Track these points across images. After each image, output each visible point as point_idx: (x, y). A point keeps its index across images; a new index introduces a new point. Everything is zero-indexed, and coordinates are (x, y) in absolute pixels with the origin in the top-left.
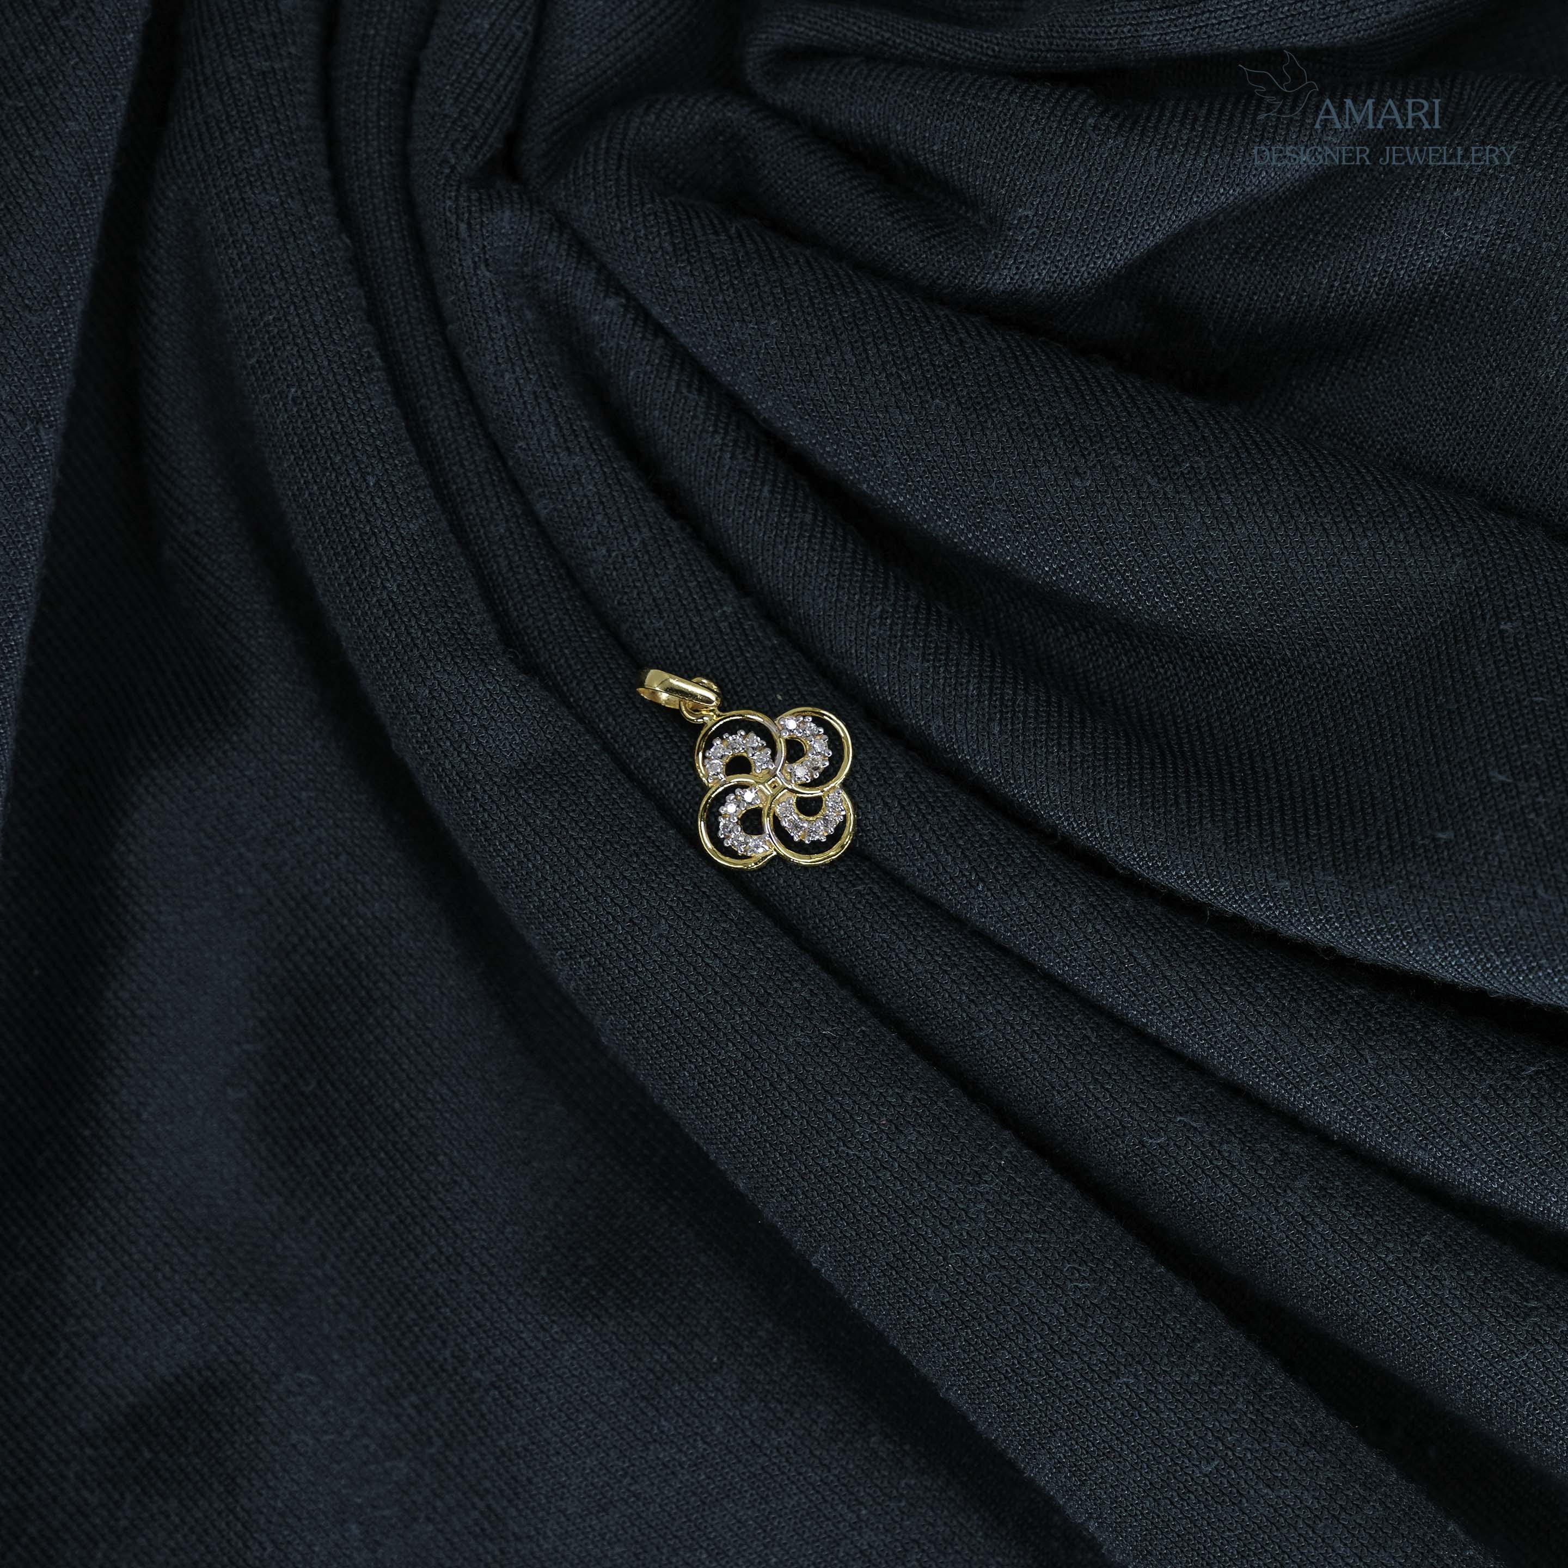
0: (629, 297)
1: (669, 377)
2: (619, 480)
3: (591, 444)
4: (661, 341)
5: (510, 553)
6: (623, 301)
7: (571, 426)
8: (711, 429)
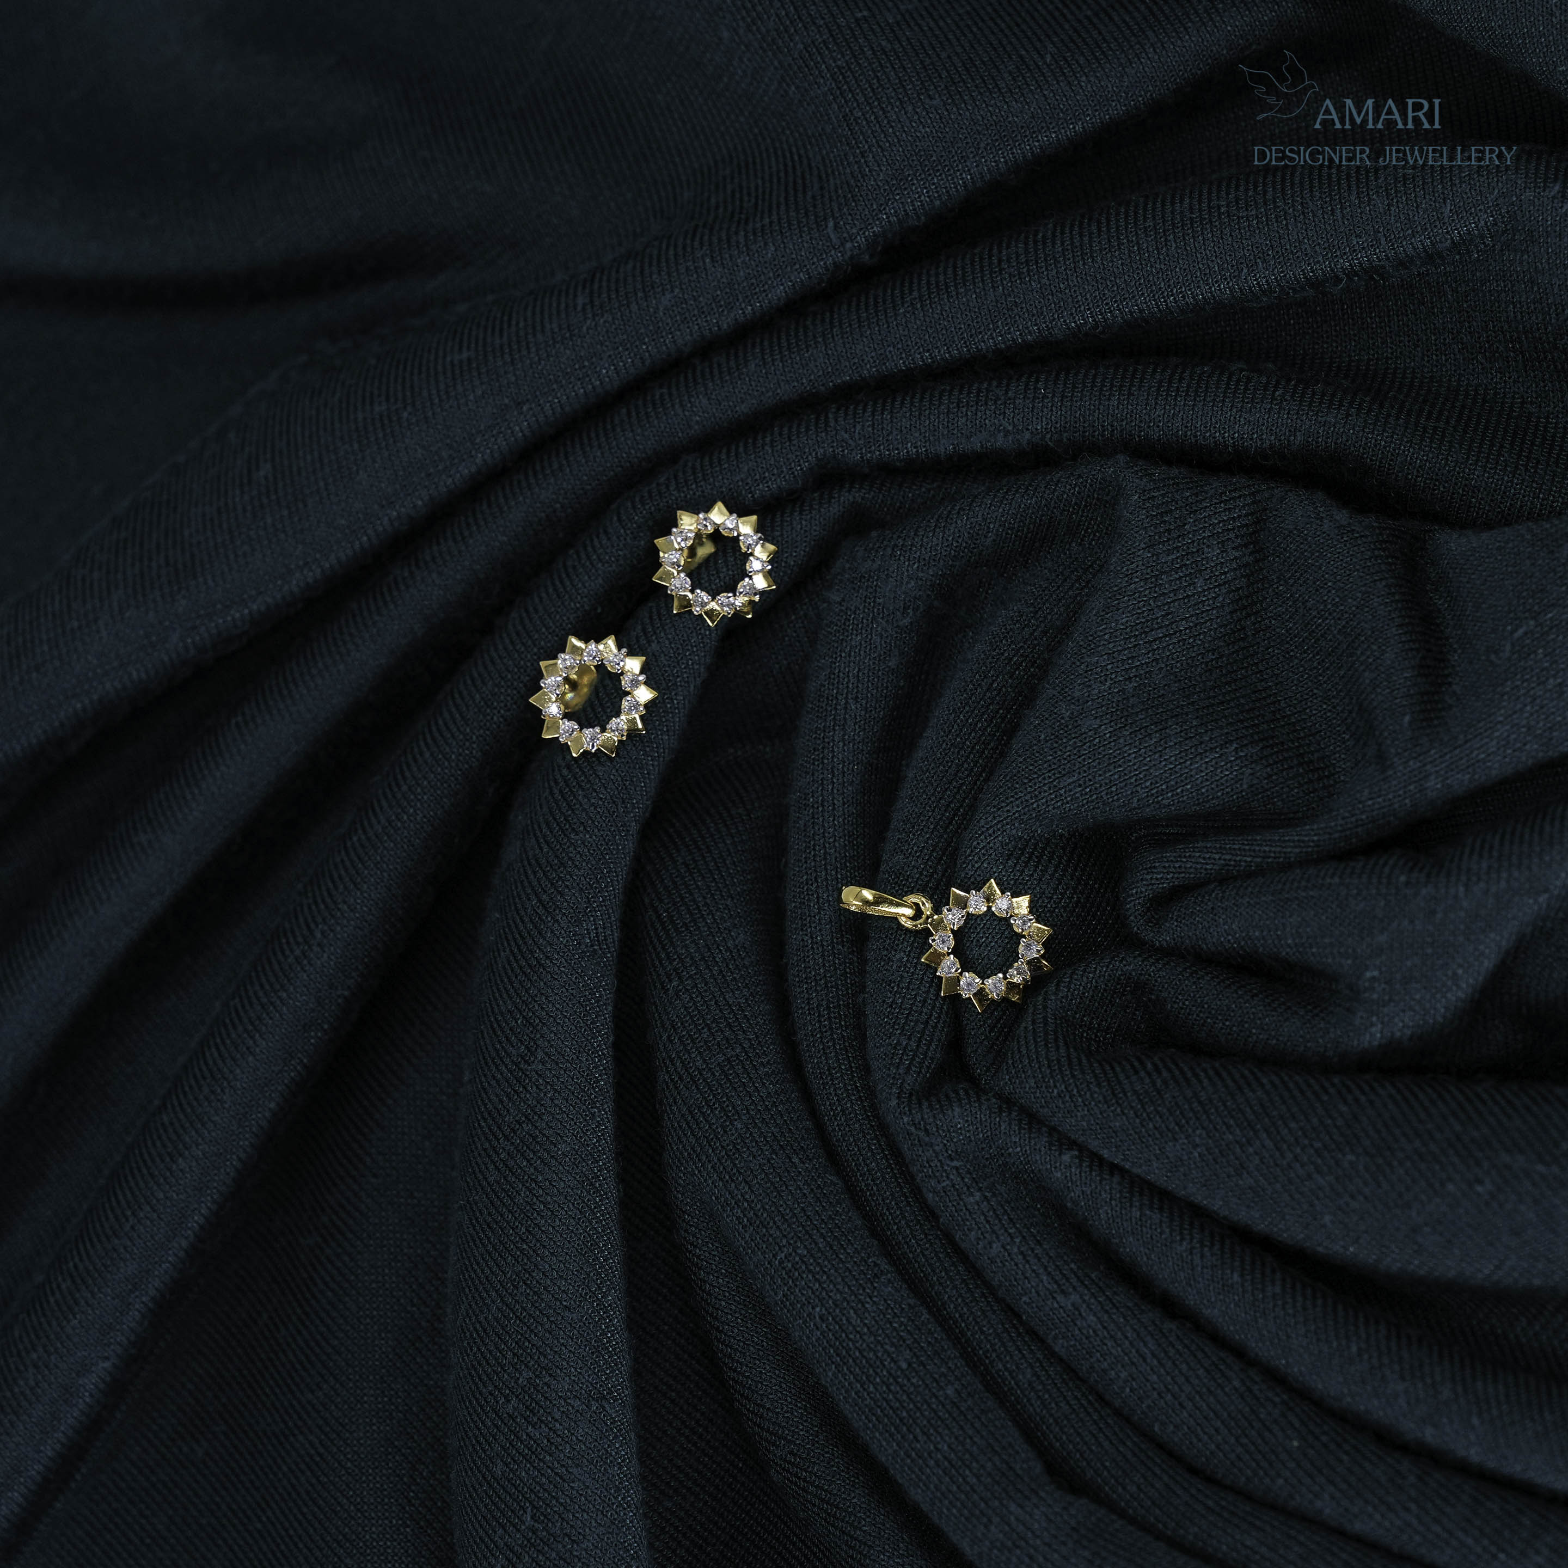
0: (1081, 1148)
1: (1131, 1206)
2: (1114, 1305)
3: (1082, 1282)
4: (1116, 1179)
5: (1041, 1394)
6: (1076, 1153)
7: (1061, 1273)
8: (1178, 1238)
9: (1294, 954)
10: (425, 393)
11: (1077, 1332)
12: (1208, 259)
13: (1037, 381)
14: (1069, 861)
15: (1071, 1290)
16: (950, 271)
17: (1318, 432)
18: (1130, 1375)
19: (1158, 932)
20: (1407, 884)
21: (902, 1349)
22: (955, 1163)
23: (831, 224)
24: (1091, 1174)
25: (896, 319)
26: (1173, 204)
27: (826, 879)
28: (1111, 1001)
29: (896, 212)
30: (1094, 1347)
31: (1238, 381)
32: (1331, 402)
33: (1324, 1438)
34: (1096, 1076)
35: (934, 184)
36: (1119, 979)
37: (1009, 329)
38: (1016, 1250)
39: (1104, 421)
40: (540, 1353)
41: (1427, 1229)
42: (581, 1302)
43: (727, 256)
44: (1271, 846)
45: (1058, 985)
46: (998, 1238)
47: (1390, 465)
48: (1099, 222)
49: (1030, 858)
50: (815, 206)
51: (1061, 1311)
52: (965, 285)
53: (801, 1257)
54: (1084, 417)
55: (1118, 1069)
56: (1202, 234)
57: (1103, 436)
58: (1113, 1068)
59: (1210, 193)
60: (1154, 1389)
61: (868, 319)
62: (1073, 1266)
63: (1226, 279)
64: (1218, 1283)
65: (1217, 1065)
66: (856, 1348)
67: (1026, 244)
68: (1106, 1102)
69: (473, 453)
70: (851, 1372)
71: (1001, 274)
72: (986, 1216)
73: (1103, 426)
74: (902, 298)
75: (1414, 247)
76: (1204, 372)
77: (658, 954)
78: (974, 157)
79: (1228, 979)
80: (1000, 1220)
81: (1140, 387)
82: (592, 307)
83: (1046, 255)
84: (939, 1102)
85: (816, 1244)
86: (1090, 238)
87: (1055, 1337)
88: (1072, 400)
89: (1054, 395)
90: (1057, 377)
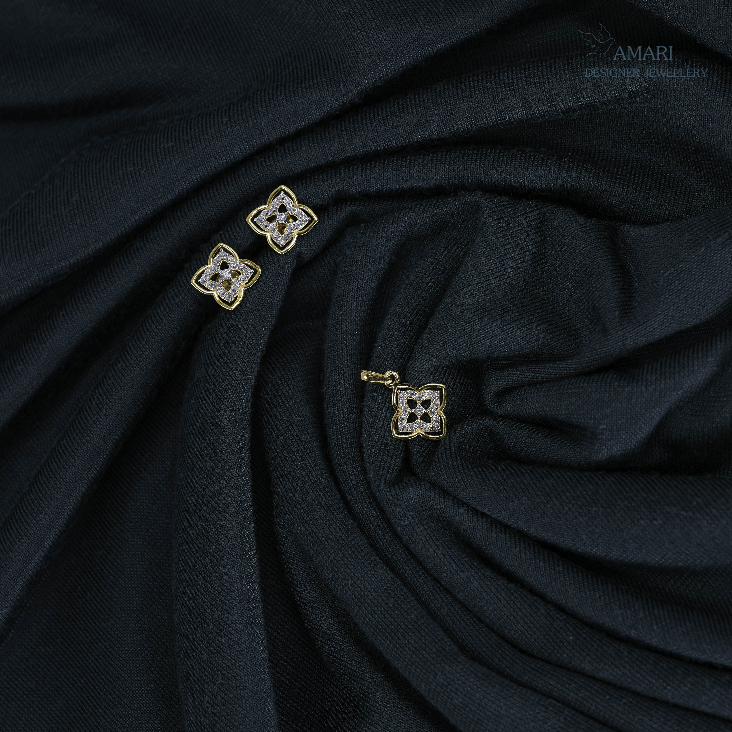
9: (565, 418)
10: (152, 162)
11: (469, 589)
12: (516, 101)
13: (437, 156)
14: (457, 375)
15: (466, 570)
16: (396, 106)
17: (568, 180)
18: (494, 608)
19: (500, 408)
20: (619, 386)
21: (389, 598)
22: (411, 513)
23: (342, 85)
24: (473, 518)
25: (372, 128)
26: (499, 75)
27: (344, 384)
28: (478, 439)
29: (371, 79)
30: (477, 596)
31: (530, 156)
32: (573, 167)
33: (584, 636)
34: (475, 473)
35: (389, 66)
36: (482, 429)
37: (424, 132)
38: (440, 553)
39: (469, 174)
40: (224, 603)
41: (631, 541)
42: (241, 579)
43: (293, 99)
44: (553, 369)
45: (455, 432)
46: (431, 547)
47: (600, 195)
48: (465, 84)
49: (440, 374)
50: (333, 76)
51: (462, 580)
52: (403, 112)
53: (341, 558)
54: (459, 173)
55: (485, 470)
56: (514, 90)
57: (468, 181)
58: (483, 469)
59: (516, 71)
60: (505, 614)
61: (358, 127)
62: (466, 559)
63: (524, 110)
64: (533, 566)
65: (531, 467)
66: (369, 598)
67: (432, 94)
68: (481, 485)
69: (175, 189)
70: (366, 609)
71: (420, 107)
72: (425, 537)
73: (468, 177)
74: (374, 118)
75: (611, 96)
76: (514, 152)
77: (268, 419)
78: (407, 54)
79: (533, 429)
80: (432, 539)
81: (485, 159)
82: (230, 123)
83: (441, 99)
84: (402, 485)
85: (348, 552)
86: (462, 91)
87: (459, 592)
88: (454, 165)
89: (445, 163)
90: (446, 154)
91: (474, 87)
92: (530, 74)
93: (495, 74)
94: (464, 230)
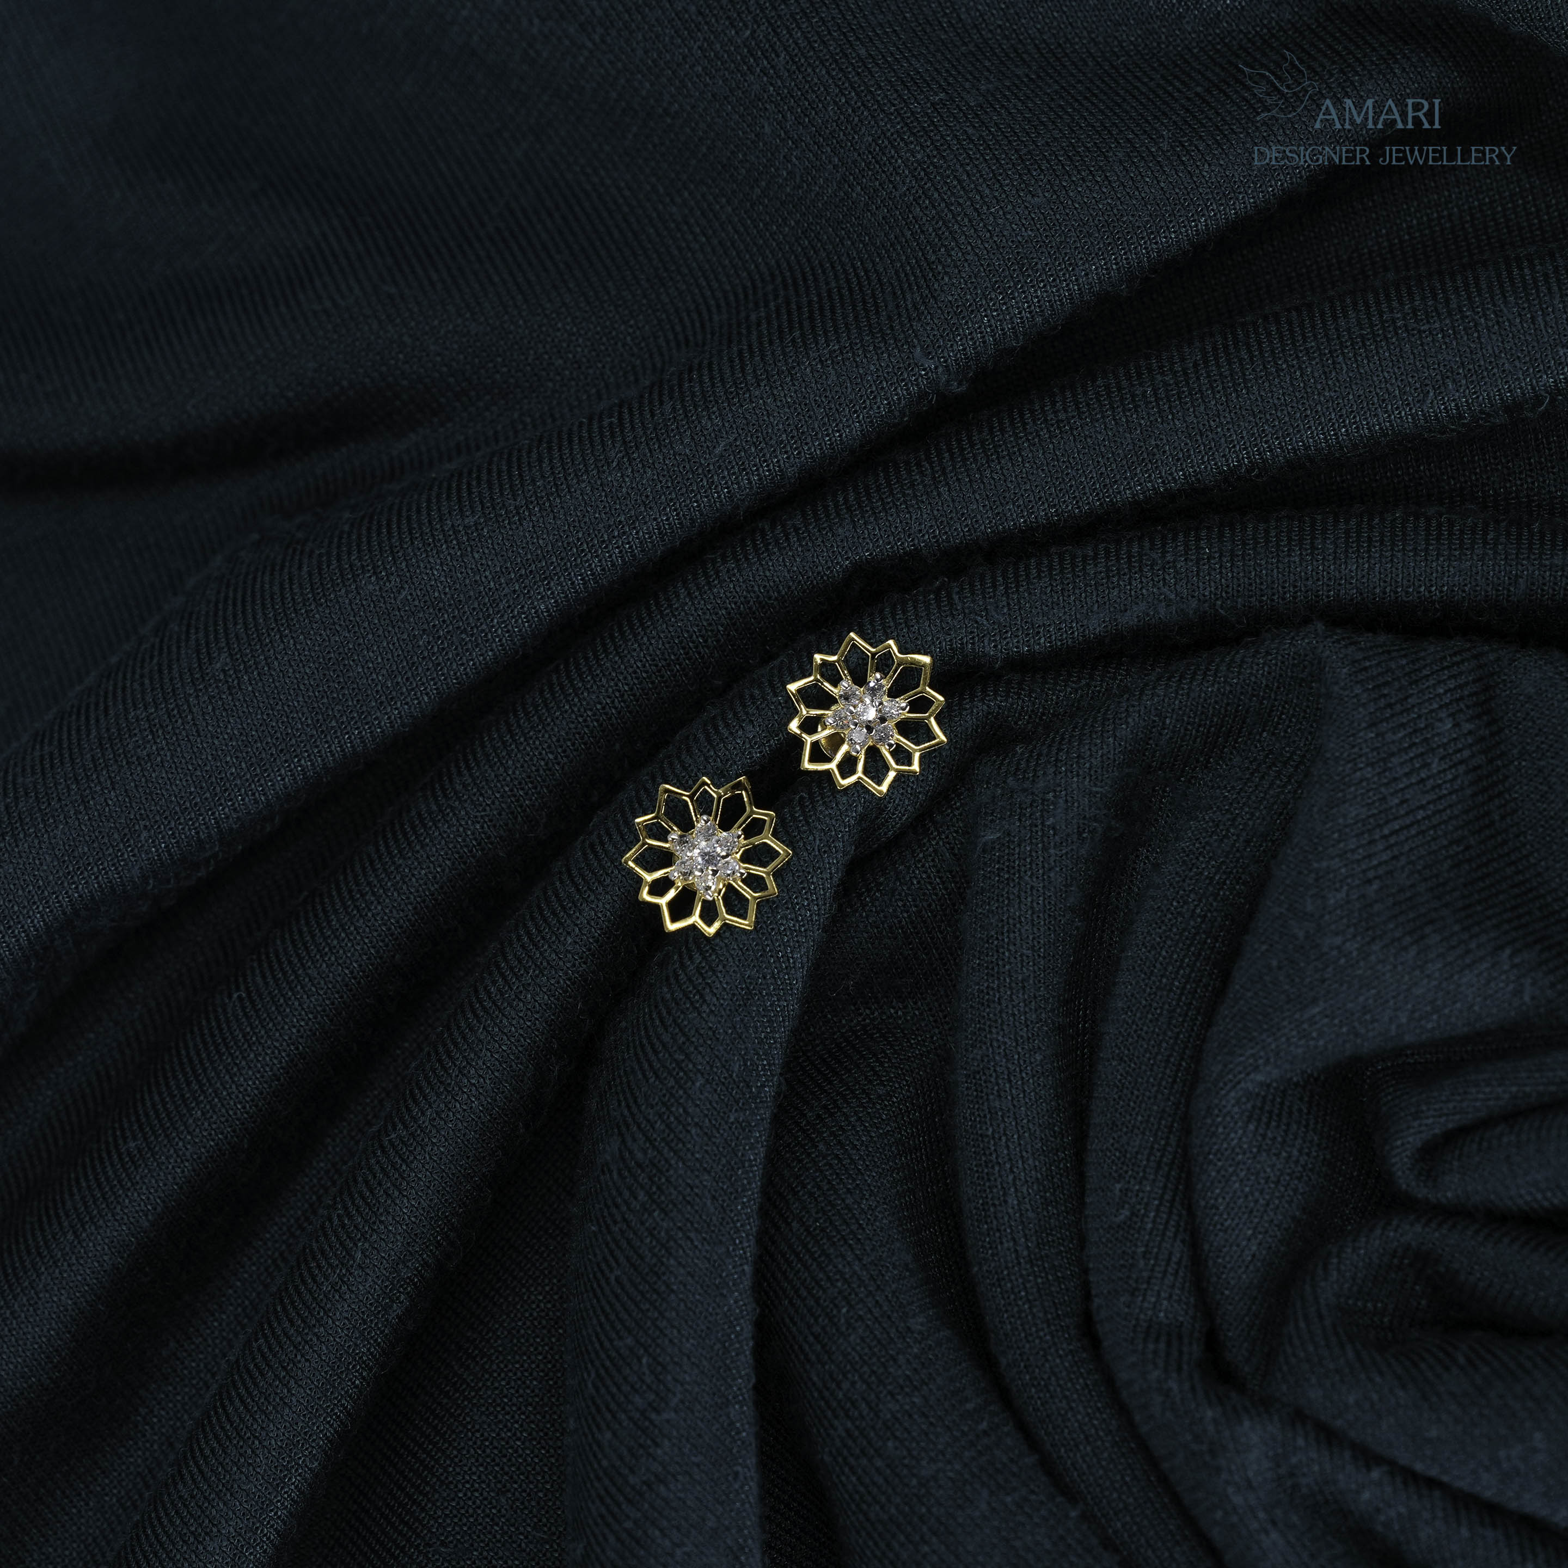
13: (1197, 539)
16: (1071, 407)
17: (1544, 578)
19: (1435, 1187)
26: (1335, 318)
31: (1440, 525)
32: (1554, 543)
37: (1150, 476)
39: (1285, 582)
48: (1248, 345)
54: (1261, 578)
56: (1378, 352)
57: (1284, 599)
59: (1378, 303)
63: (1408, 405)
73: (1283, 588)
76: (1397, 518)
81: (1324, 540)
88: (1243, 559)
89: (1221, 555)
90: (1221, 535)
91: (1272, 351)
92: (1414, 311)
93: (1322, 314)
94: (1289, 727)
